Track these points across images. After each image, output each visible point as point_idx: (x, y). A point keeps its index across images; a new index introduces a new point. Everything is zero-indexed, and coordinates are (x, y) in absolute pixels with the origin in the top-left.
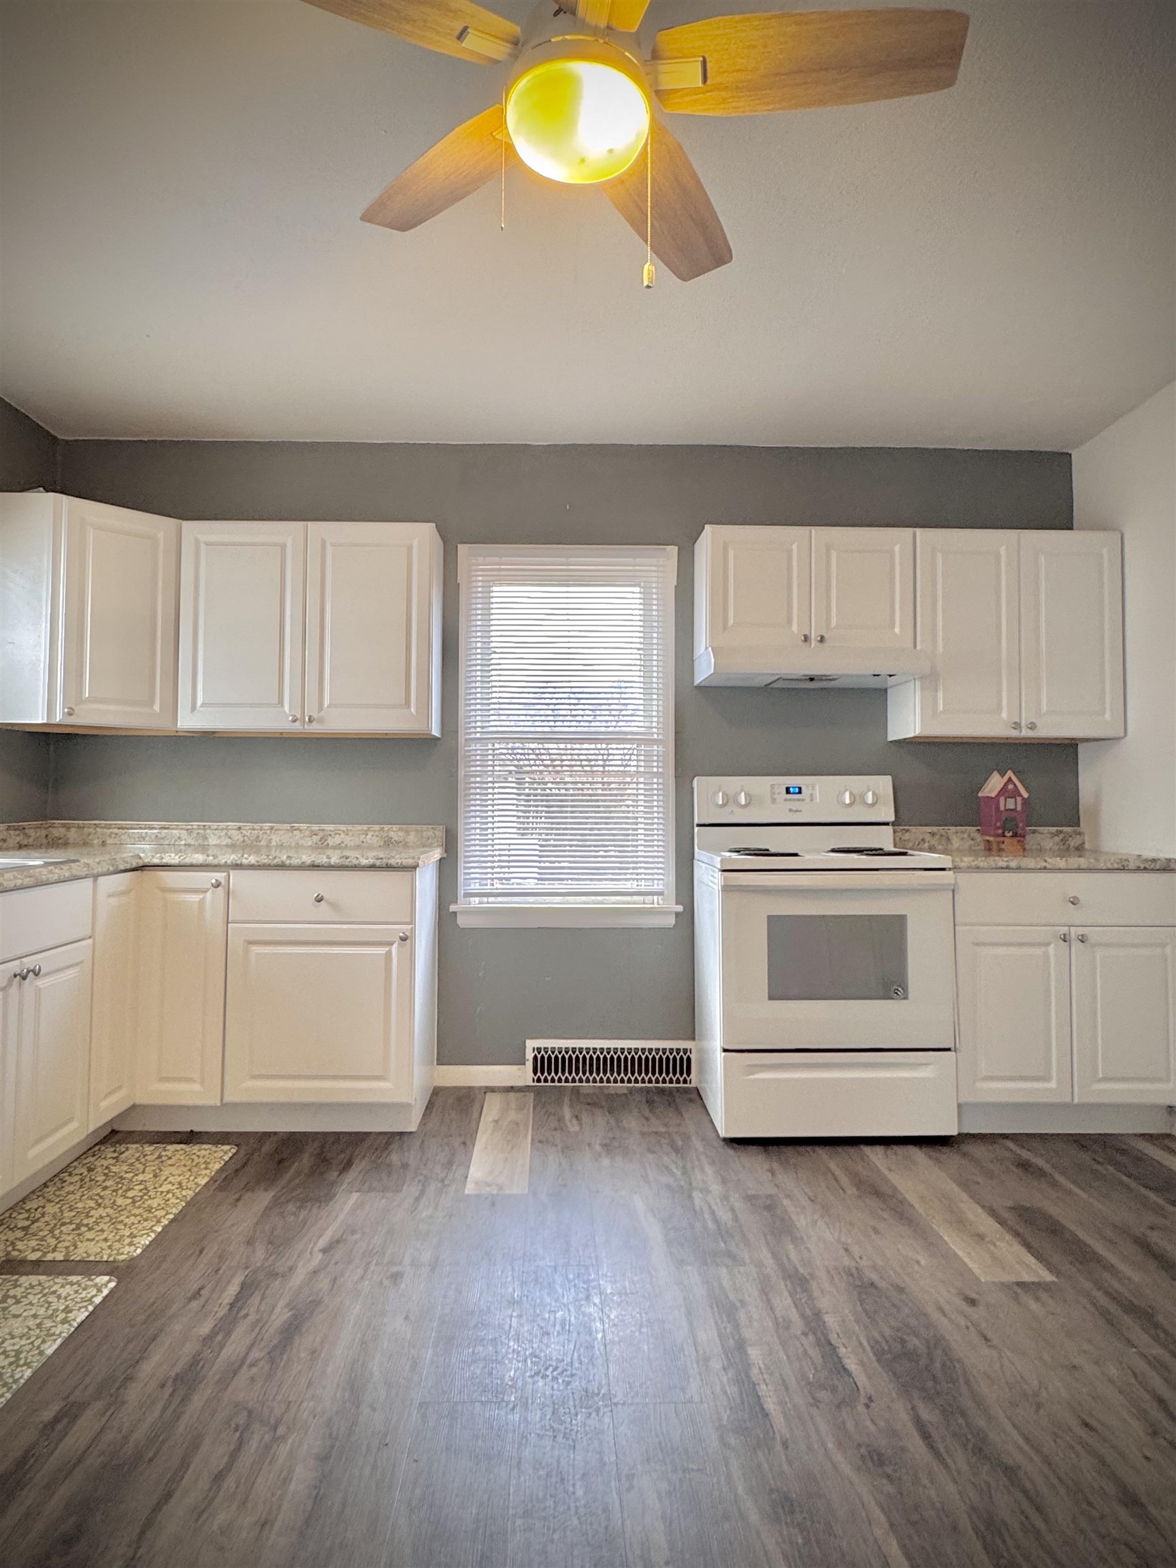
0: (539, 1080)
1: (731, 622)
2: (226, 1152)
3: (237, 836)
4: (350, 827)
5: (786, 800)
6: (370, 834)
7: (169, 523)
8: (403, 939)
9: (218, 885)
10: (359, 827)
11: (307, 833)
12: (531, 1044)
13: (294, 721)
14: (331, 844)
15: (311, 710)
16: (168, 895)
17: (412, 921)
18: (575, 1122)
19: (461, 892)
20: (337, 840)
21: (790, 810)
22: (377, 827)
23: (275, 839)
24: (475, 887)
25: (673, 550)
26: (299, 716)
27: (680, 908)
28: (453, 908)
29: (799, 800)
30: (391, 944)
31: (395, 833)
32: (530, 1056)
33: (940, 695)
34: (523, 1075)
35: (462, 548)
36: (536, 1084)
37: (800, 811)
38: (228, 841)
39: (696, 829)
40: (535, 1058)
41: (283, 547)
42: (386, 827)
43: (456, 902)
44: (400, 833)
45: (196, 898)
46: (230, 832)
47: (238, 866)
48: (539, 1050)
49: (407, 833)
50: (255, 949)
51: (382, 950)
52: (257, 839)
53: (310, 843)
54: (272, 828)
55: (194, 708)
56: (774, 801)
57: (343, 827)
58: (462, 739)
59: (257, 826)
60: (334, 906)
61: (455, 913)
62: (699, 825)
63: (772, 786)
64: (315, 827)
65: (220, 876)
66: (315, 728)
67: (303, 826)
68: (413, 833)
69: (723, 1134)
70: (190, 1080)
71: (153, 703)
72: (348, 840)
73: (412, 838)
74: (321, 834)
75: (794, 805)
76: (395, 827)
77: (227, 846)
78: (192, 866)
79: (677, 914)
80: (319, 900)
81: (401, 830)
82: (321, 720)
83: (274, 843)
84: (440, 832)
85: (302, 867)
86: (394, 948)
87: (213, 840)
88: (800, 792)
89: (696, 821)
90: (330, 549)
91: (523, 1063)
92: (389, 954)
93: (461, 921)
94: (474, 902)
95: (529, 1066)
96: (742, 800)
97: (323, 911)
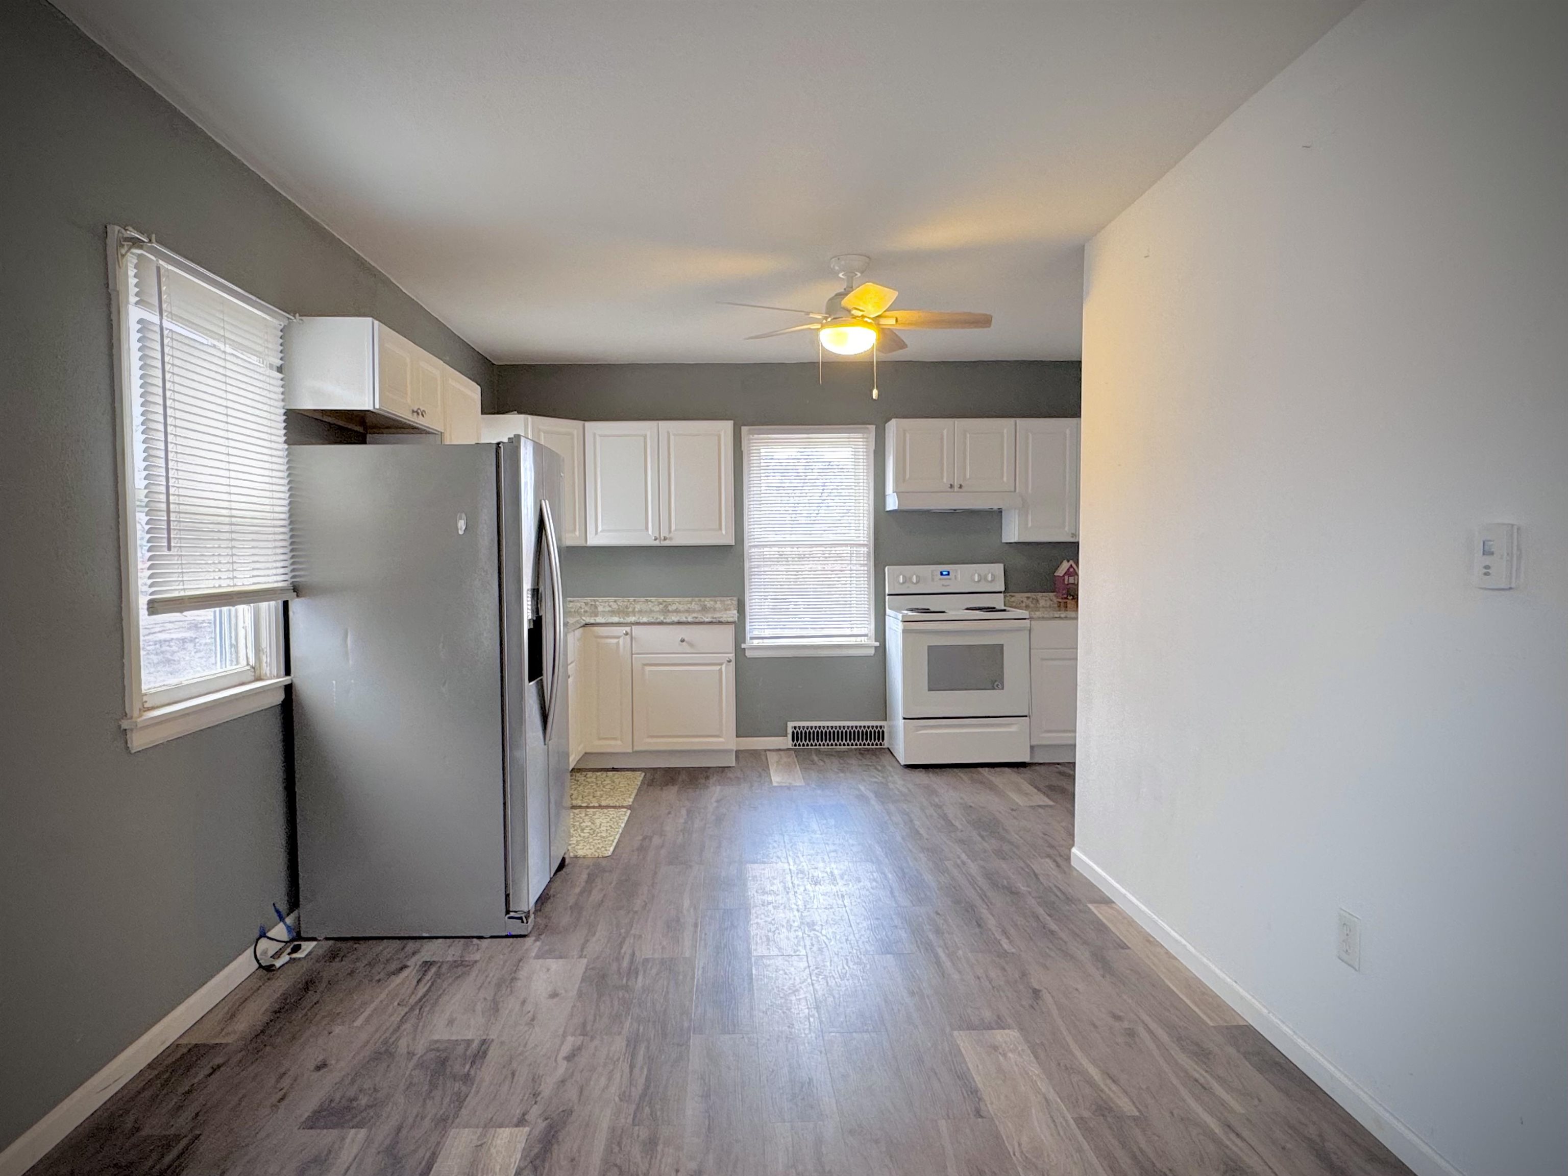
0: (795, 745)
1: (908, 476)
2: (640, 776)
3: (615, 606)
4: (681, 599)
5: (940, 579)
6: (694, 603)
7: (579, 423)
8: (729, 662)
9: (627, 634)
10: (686, 599)
11: (656, 603)
12: (791, 725)
13: (656, 539)
14: (670, 609)
15: (664, 531)
16: (599, 640)
19: (748, 636)
20: (673, 607)
21: (943, 585)
22: (697, 599)
23: (638, 607)
24: (756, 633)
25: (872, 428)
26: (658, 536)
27: (877, 644)
28: (743, 646)
29: (948, 579)
30: (721, 664)
31: (709, 603)
32: (790, 731)
33: (1030, 517)
34: (787, 742)
35: (744, 429)
36: (793, 747)
37: (949, 586)
38: (610, 609)
39: (887, 597)
40: (793, 732)
41: (645, 437)
42: (703, 599)
43: (744, 642)
44: (712, 603)
45: (615, 641)
46: (611, 603)
47: (637, 624)
48: (795, 728)
49: (716, 602)
50: (648, 668)
51: (718, 668)
52: (627, 607)
53: (658, 609)
54: (634, 601)
55: (596, 533)
56: (933, 580)
57: (677, 599)
58: (747, 544)
59: (626, 599)
60: (691, 645)
61: (744, 649)
62: (889, 595)
63: (932, 571)
64: (661, 600)
65: (628, 629)
66: (667, 543)
67: (653, 599)
68: (718, 602)
69: (903, 763)
70: (615, 739)
71: (575, 530)
72: (681, 607)
73: (718, 605)
74: (664, 604)
75: (945, 582)
76: (708, 599)
77: (609, 611)
78: (612, 623)
79: (876, 648)
80: (683, 641)
81: (711, 600)
82: (671, 539)
83: (636, 610)
84: (735, 601)
85: (673, 623)
86: (724, 667)
87: (600, 609)
88: (948, 574)
89: (887, 592)
90: (672, 437)
91: (786, 735)
92: (720, 670)
93: (749, 654)
94: (755, 642)
95: (789, 736)
96: (914, 579)
97: (685, 647)
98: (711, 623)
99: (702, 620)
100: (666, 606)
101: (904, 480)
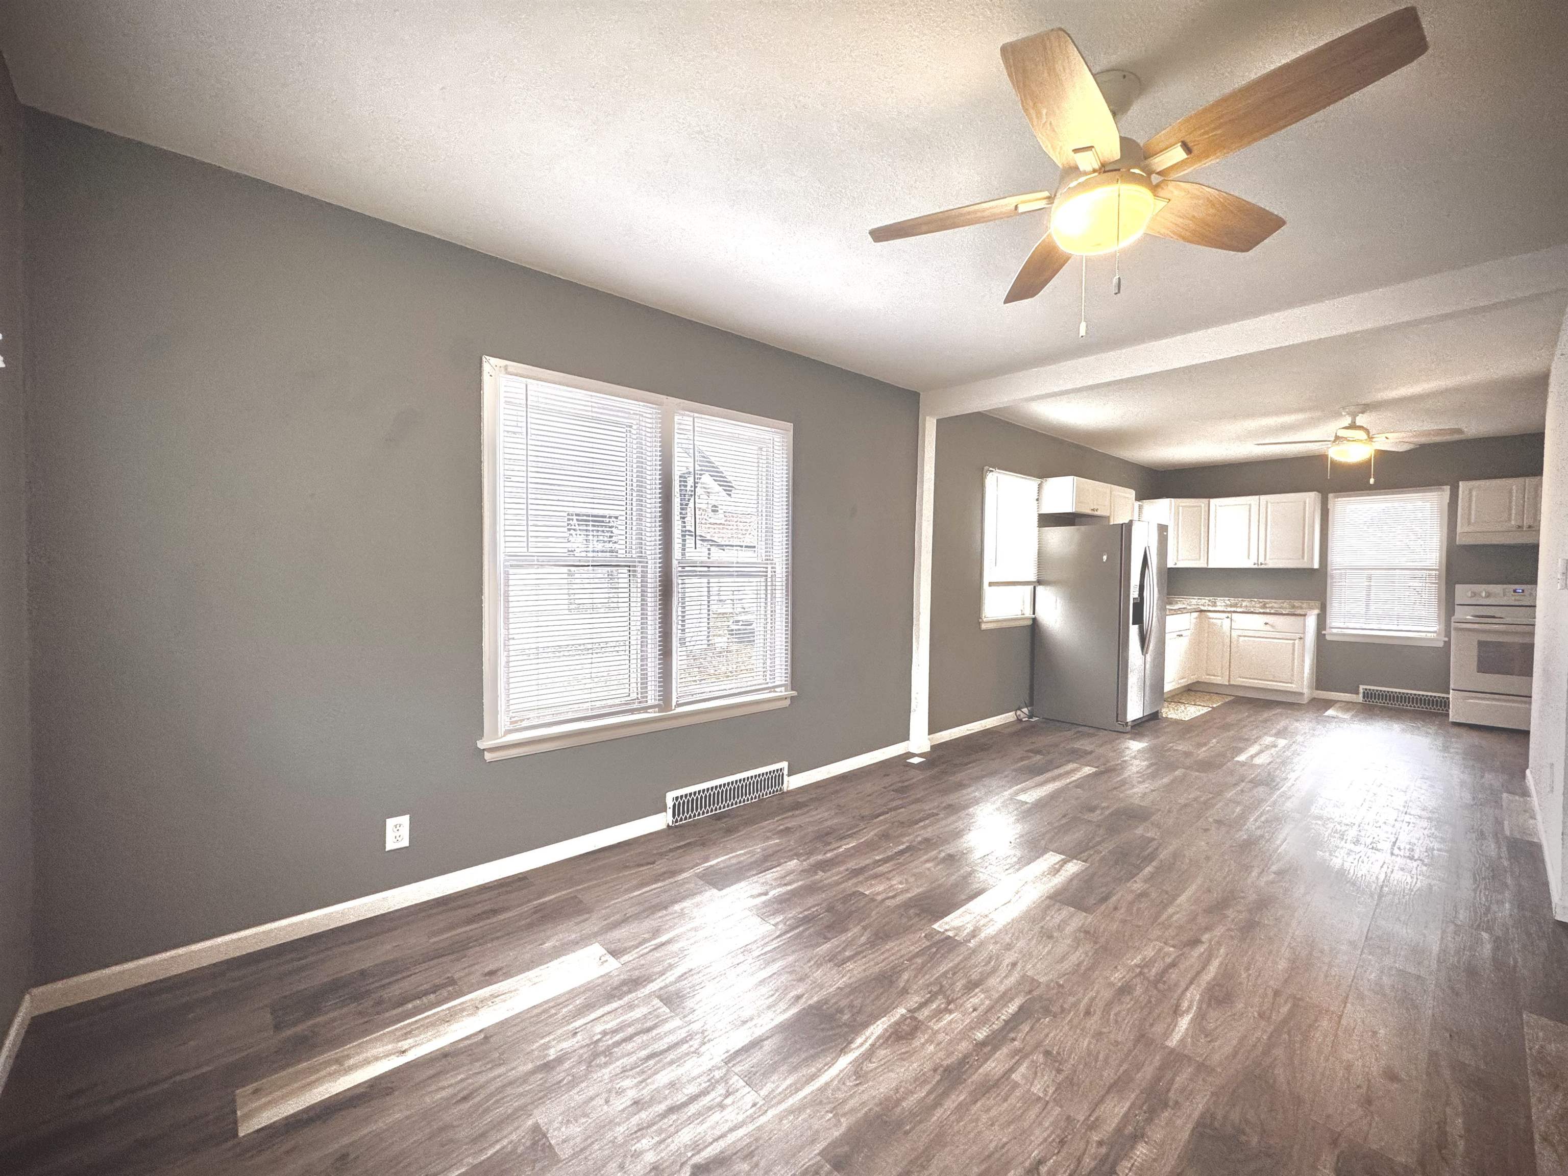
0: (1366, 701)
1: (1473, 520)
3: (1228, 603)
5: (1513, 595)
6: (1285, 602)
7: (1205, 501)
8: (1301, 638)
9: (1228, 617)
10: (1281, 600)
11: (1258, 602)
12: (1362, 688)
13: (1256, 565)
15: (1261, 560)
16: (1211, 620)
17: (1304, 633)
19: (1327, 627)
20: (1270, 605)
22: (1288, 600)
23: (1244, 604)
24: (1334, 625)
25: (1447, 488)
26: (1256, 562)
27: (1446, 639)
29: (1521, 595)
30: (1295, 640)
31: (1297, 603)
32: (1361, 691)
34: (1360, 698)
35: (1331, 496)
36: (1364, 702)
37: (1521, 600)
38: (1224, 604)
39: (1456, 606)
40: (1364, 693)
41: (1250, 505)
42: (1291, 600)
43: (1325, 630)
44: (1299, 604)
45: (1219, 622)
47: (1235, 612)
48: (1366, 690)
49: (1303, 602)
50: (1242, 639)
51: (1292, 642)
53: (1259, 606)
54: (1242, 600)
55: (1215, 560)
56: (1504, 595)
57: (1274, 600)
58: (1329, 569)
60: (1272, 626)
61: (1325, 633)
62: (1457, 604)
63: (1504, 589)
65: (1229, 615)
66: (1263, 567)
68: (1305, 603)
69: (1453, 721)
70: (1217, 676)
71: (1202, 558)
72: (1275, 605)
73: (1304, 606)
74: (1263, 602)
75: (1518, 598)
76: (1296, 600)
78: (1218, 611)
79: (1445, 641)
80: (1266, 624)
81: (1299, 602)
82: (1265, 564)
84: (1318, 604)
85: (1260, 613)
86: (1297, 641)
87: (1218, 603)
88: (1522, 592)
89: (1455, 603)
90: (1269, 505)
91: (1357, 693)
92: (1294, 644)
93: (1328, 638)
94: (1334, 631)
95: (1361, 695)
96: (1484, 594)
97: (1268, 628)
98: (1287, 614)
99: (1281, 612)
100: (1265, 604)
101: (1469, 523)
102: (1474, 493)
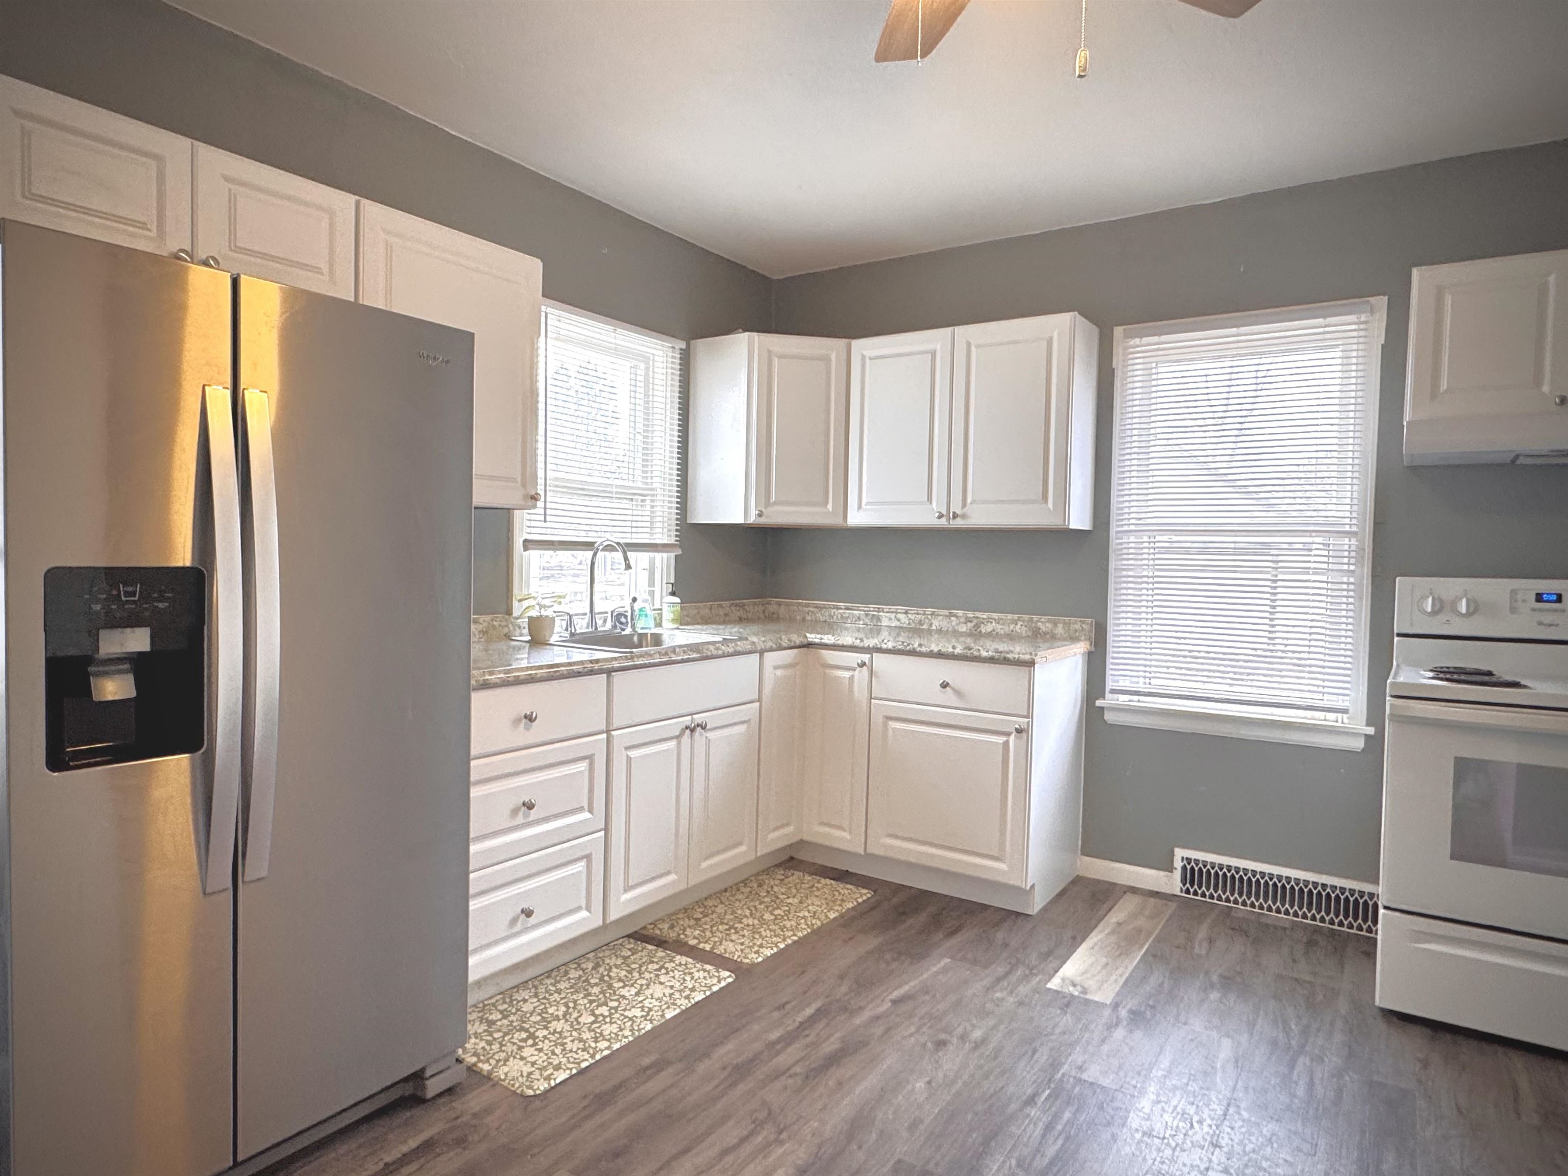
0: (1188, 892)
1: (1444, 386)
2: (864, 895)
4: (1002, 616)
5: (1534, 610)
6: (1020, 623)
7: (840, 344)
8: (1019, 731)
9: (863, 665)
10: (1010, 616)
11: (962, 620)
12: (1180, 853)
13: (942, 517)
14: (983, 631)
15: (956, 507)
16: (828, 671)
18: (1205, 944)
19: (1110, 688)
20: (988, 628)
21: (1540, 623)
22: (1026, 617)
24: (1123, 683)
25: (1382, 302)
26: (944, 513)
27: (1371, 731)
28: (1099, 703)
29: (1556, 610)
30: (1008, 734)
31: (1044, 624)
32: (1178, 864)
34: (1172, 883)
35: (1118, 331)
36: (1184, 895)
37: (1557, 625)
38: (898, 624)
39: (1396, 639)
40: (1184, 868)
41: (933, 354)
42: (1035, 618)
43: (1103, 696)
44: (1049, 625)
45: (846, 674)
46: (900, 616)
47: (879, 650)
48: (1189, 860)
49: (1055, 624)
50: (893, 724)
51: (1001, 739)
52: (921, 623)
53: (964, 630)
54: (933, 614)
55: (860, 507)
56: (1513, 610)
57: (995, 616)
58: (1113, 529)
59: (921, 611)
60: (958, 693)
61: (1102, 709)
62: (1399, 635)
63: (1514, 592)
64: (970, 614)
65: (866, 657)
66: (959, 523)
67: (960, 613)
68: (1060, 625)
69: (1377, 1003)
70: (840, 828)
71: (827, 503)
73: (1060, 630)
74: (975, 621)
75: (1548, 618)
76: (1044, 618)
77: (895, 627)
78: (843, 646)
79: (1367, 737)
80: (945, 685)
81: (1049, 621)
82: (964, 516)
83: (934, 627)
84: (1088, 624)
85: (931, 655)
86: (1012, 738)
87: (885, 622)
88: (1559, 600)
89: (1396, 631)
90: (973, 349)
91: (1170, 869)
92: (1006, 744)
93: (1109, 717)
94: (1123, 699)
95: (1178, 874)
96: (1463, 608)
97: (948, 697)
98: (991, 660)
99: (976, 653)
100: (977, 626)
101: (1434, 395)
102: (1448, 300)
